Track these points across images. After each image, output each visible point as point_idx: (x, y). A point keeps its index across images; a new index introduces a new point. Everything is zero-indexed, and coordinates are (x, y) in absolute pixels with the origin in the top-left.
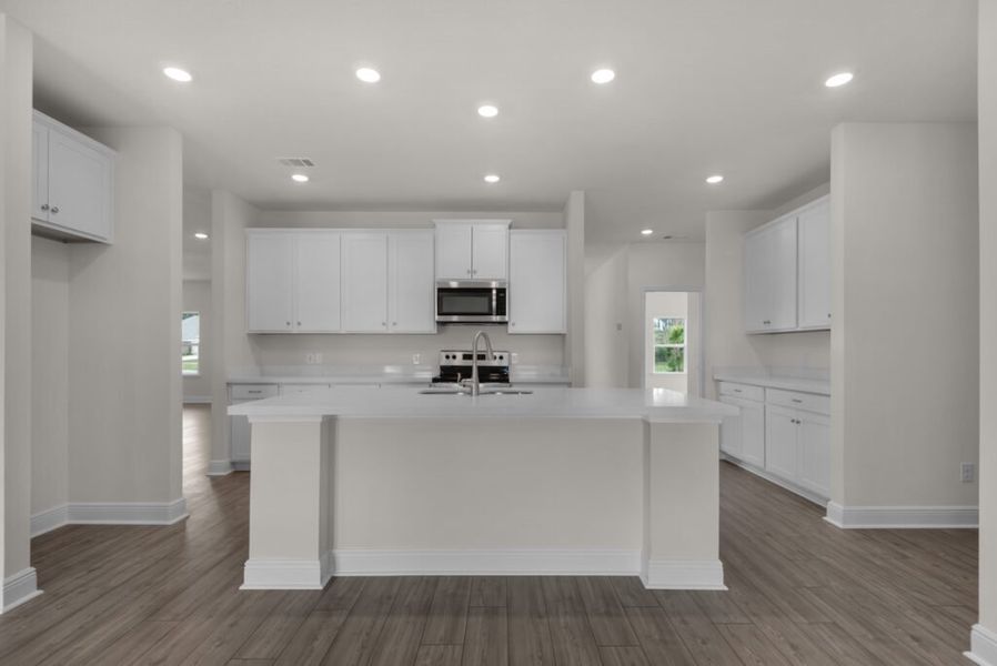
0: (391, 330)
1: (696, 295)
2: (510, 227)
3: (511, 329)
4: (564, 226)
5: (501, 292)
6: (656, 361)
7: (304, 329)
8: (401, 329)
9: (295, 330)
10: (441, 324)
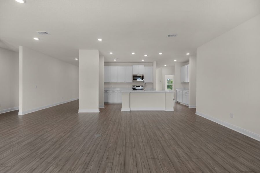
0: (125, 82)
1: (174, 76)
2: (144, 66)
3: (144, 82)
4: (152, 66)
5: (143, 76)
6: (167, 88)
7: (112, 82)
8: (127, 82)
9: (110, 82)
10: (133, 81)
